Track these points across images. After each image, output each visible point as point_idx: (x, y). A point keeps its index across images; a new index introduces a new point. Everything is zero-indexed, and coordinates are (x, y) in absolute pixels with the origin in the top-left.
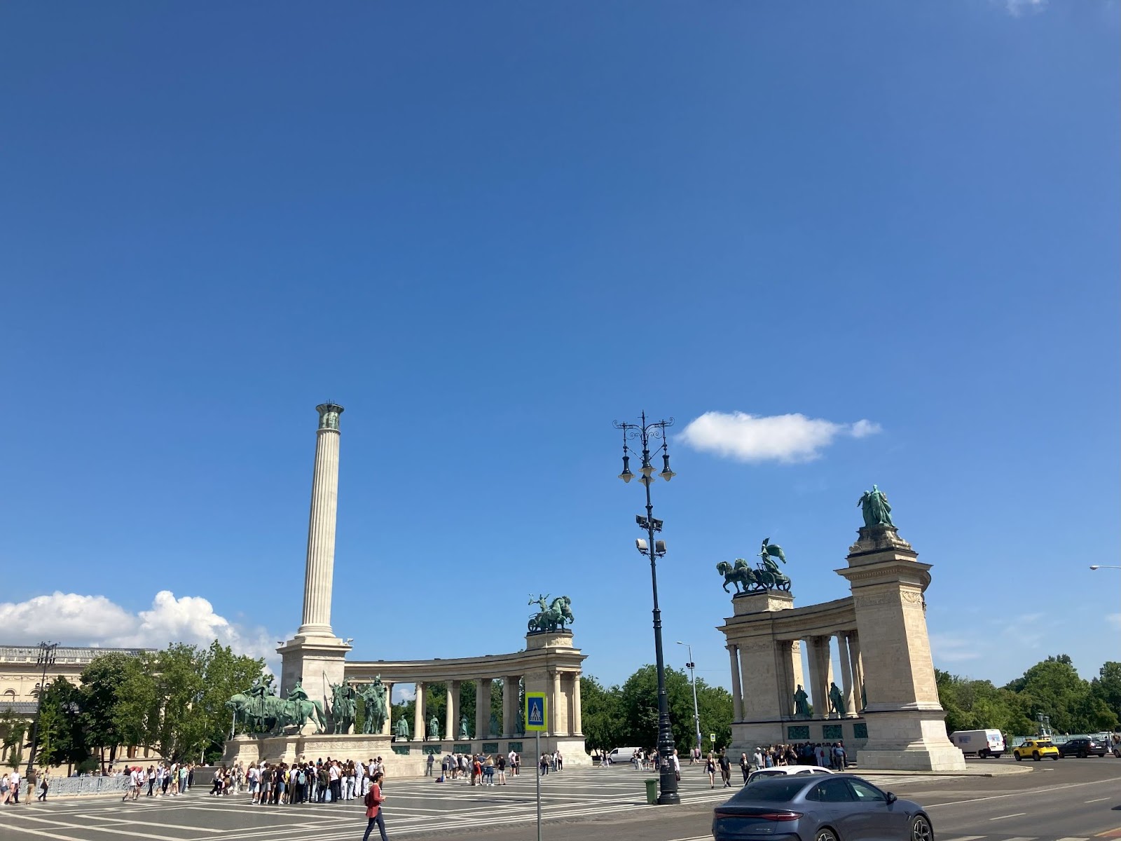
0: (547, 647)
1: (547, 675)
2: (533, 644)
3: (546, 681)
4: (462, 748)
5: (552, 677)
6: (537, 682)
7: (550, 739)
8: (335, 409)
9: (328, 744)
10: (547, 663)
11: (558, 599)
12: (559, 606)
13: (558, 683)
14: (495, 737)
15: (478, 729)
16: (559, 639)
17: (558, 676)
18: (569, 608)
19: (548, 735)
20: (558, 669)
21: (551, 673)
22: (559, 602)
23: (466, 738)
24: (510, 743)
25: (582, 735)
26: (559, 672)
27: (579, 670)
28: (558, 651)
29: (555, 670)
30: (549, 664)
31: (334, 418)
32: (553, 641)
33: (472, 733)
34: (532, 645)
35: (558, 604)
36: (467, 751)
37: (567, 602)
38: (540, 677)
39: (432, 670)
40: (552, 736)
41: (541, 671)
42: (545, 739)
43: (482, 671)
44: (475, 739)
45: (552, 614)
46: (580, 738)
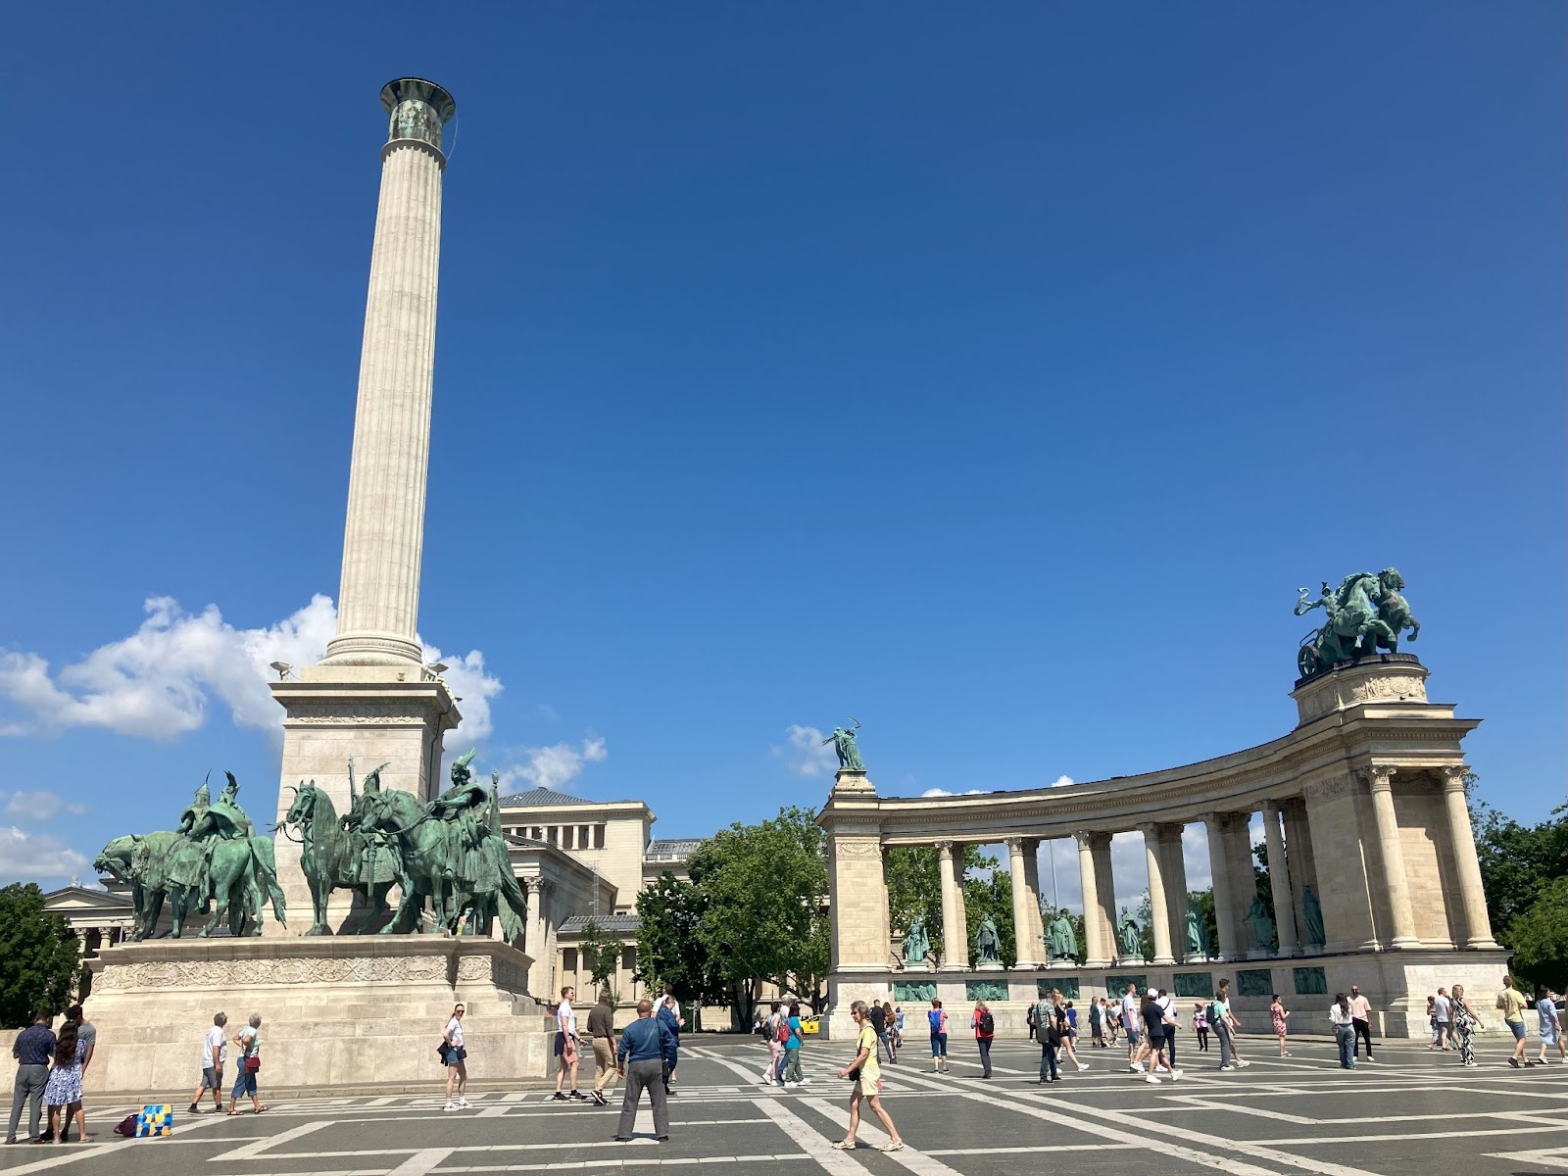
0: (1342, 707)
1: (1350, 784)
2: (1312, 709)
3: (1350, 798)
4: (1192, 980)
5: (1366, 786)
6: (1332, 804)
7: (1384, 957)
8: (413, 89)
9: (218, 969)
10: (1348, 748)
11: (1357, 578)
12: (1365, 596)
13: (1385, 800)
14: (1263, 954)
15: (1224, 937)
16: (1375, 684)
17: (1383, 782)
18: (1399, 599)
19: (1377, 947)
20: (1377, 761)
21: (1361, 773)
22: (1363, 585)
23: (1199, 958)
24: (1297, 971)
25: (1494, 946)
26: (1383, 770)
27: (1456, 762)
28: (1369, 714)
29: (1369, 767)
30: (1354, 752)
31: (414, 113)
32: (1356, 690)
33: (1212, 948)
34: (1310, 712)
35: (1361, 590)
36: (1203, 990)
37: (1388, 581)
38: (1334, 790)
39: (1106, 803)
40: (1391, 950)
41: (1339, 774)
42: (1366, 957)
43: (1214, 794)
44: (1221, 959)
45: (1344, 618)
46: (1484, 956)
